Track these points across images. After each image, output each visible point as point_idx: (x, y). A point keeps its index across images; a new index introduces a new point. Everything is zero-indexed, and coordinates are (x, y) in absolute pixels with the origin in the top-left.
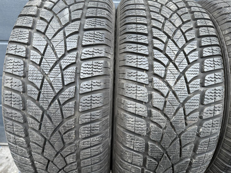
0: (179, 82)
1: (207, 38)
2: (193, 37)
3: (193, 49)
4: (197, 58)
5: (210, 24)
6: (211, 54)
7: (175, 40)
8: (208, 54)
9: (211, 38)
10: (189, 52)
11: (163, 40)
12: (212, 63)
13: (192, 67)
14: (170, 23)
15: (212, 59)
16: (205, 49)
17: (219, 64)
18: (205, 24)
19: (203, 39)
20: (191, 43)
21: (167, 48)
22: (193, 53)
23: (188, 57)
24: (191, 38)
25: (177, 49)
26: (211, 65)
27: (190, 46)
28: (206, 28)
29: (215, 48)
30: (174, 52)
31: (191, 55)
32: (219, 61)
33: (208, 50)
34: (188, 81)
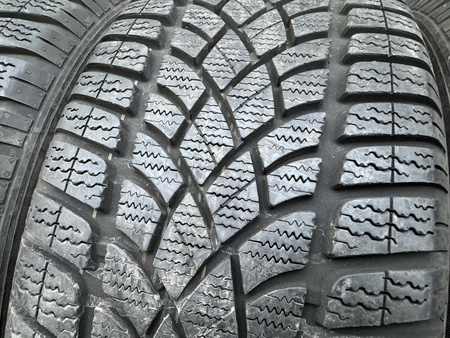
0: (206, 285)
1: (379, 106)
2: (313, 98)
3: (296, 146)
4: (310, 187)
5: (413, 50)
6: (384, 177)
7: (233, 104)
8: (369, 176)
9: (399, 107)
10: (276, 156)
11: (183, 99)
12: (380, 219)
13: (277, 224)
14: (238, 42)
15: (381, 202)
16: (357, 153)
17: (419, 227)
18: (385, 52)
19: (357, 108)
20: (295, 123)
21: (192, 133)
22: (297, 164)
23: (270, 179)
24: (301, 100)
25: (230, 142)
26: (375, 231)
27: (289, 133)
28: (384, 66)
29: (406, 152)
30: (214, 149)
31: (283, 170)
32: (419, 213)
33: (372, 159)
34: (247, 287)
